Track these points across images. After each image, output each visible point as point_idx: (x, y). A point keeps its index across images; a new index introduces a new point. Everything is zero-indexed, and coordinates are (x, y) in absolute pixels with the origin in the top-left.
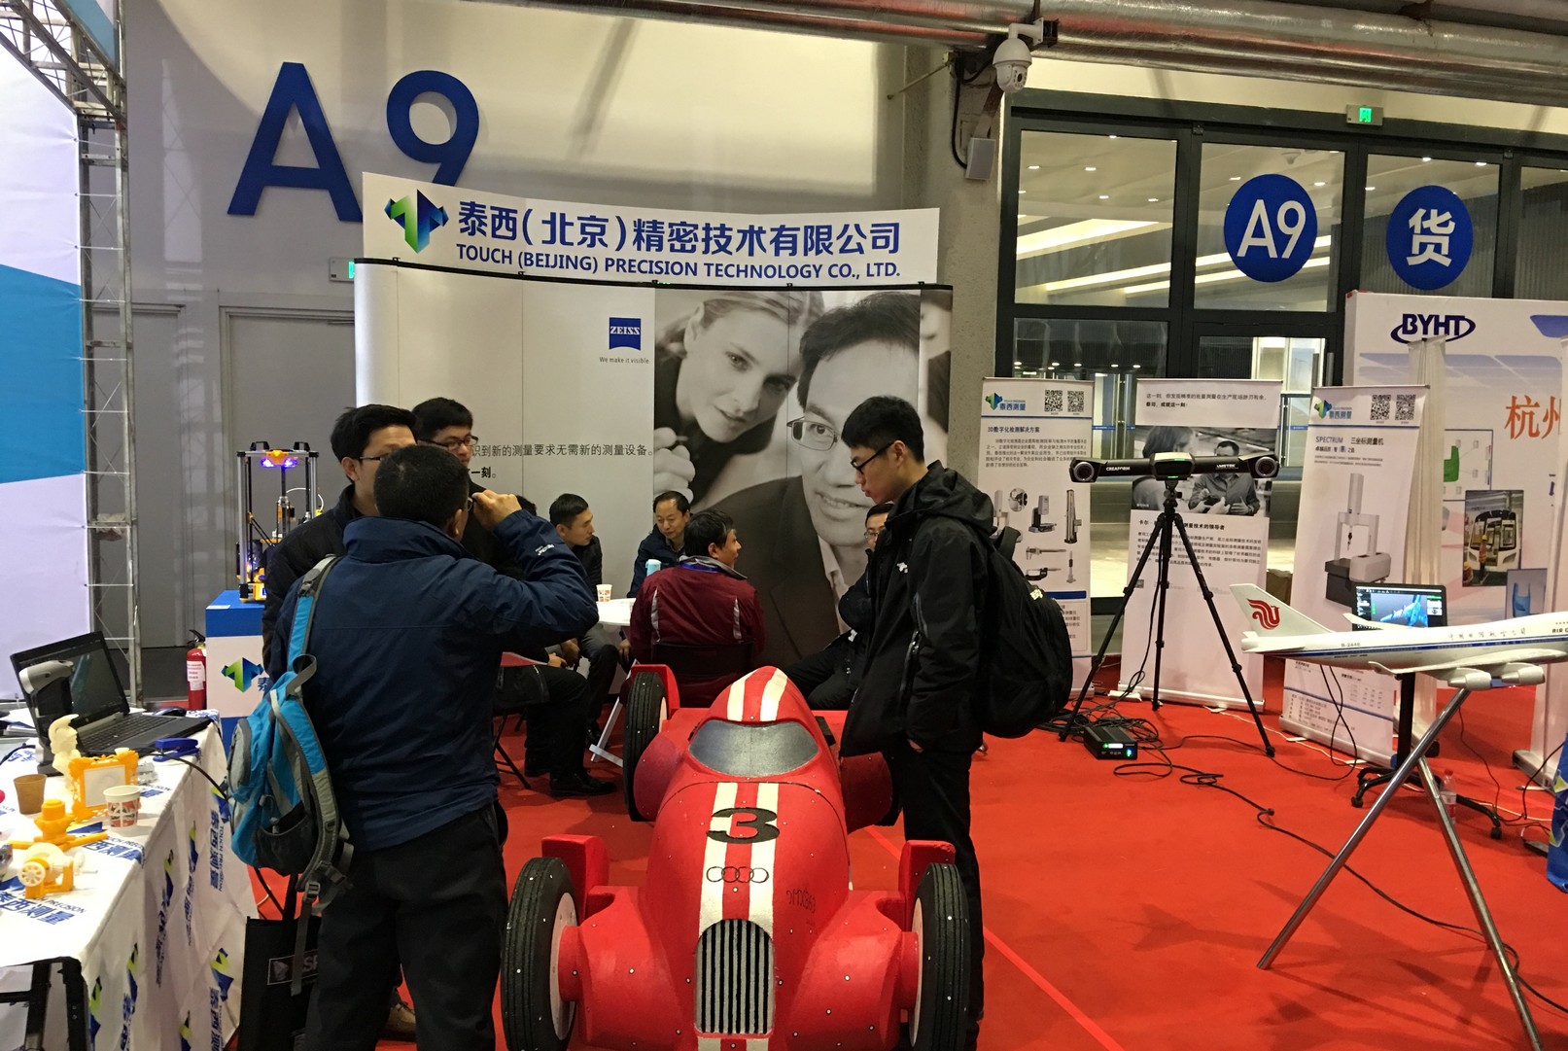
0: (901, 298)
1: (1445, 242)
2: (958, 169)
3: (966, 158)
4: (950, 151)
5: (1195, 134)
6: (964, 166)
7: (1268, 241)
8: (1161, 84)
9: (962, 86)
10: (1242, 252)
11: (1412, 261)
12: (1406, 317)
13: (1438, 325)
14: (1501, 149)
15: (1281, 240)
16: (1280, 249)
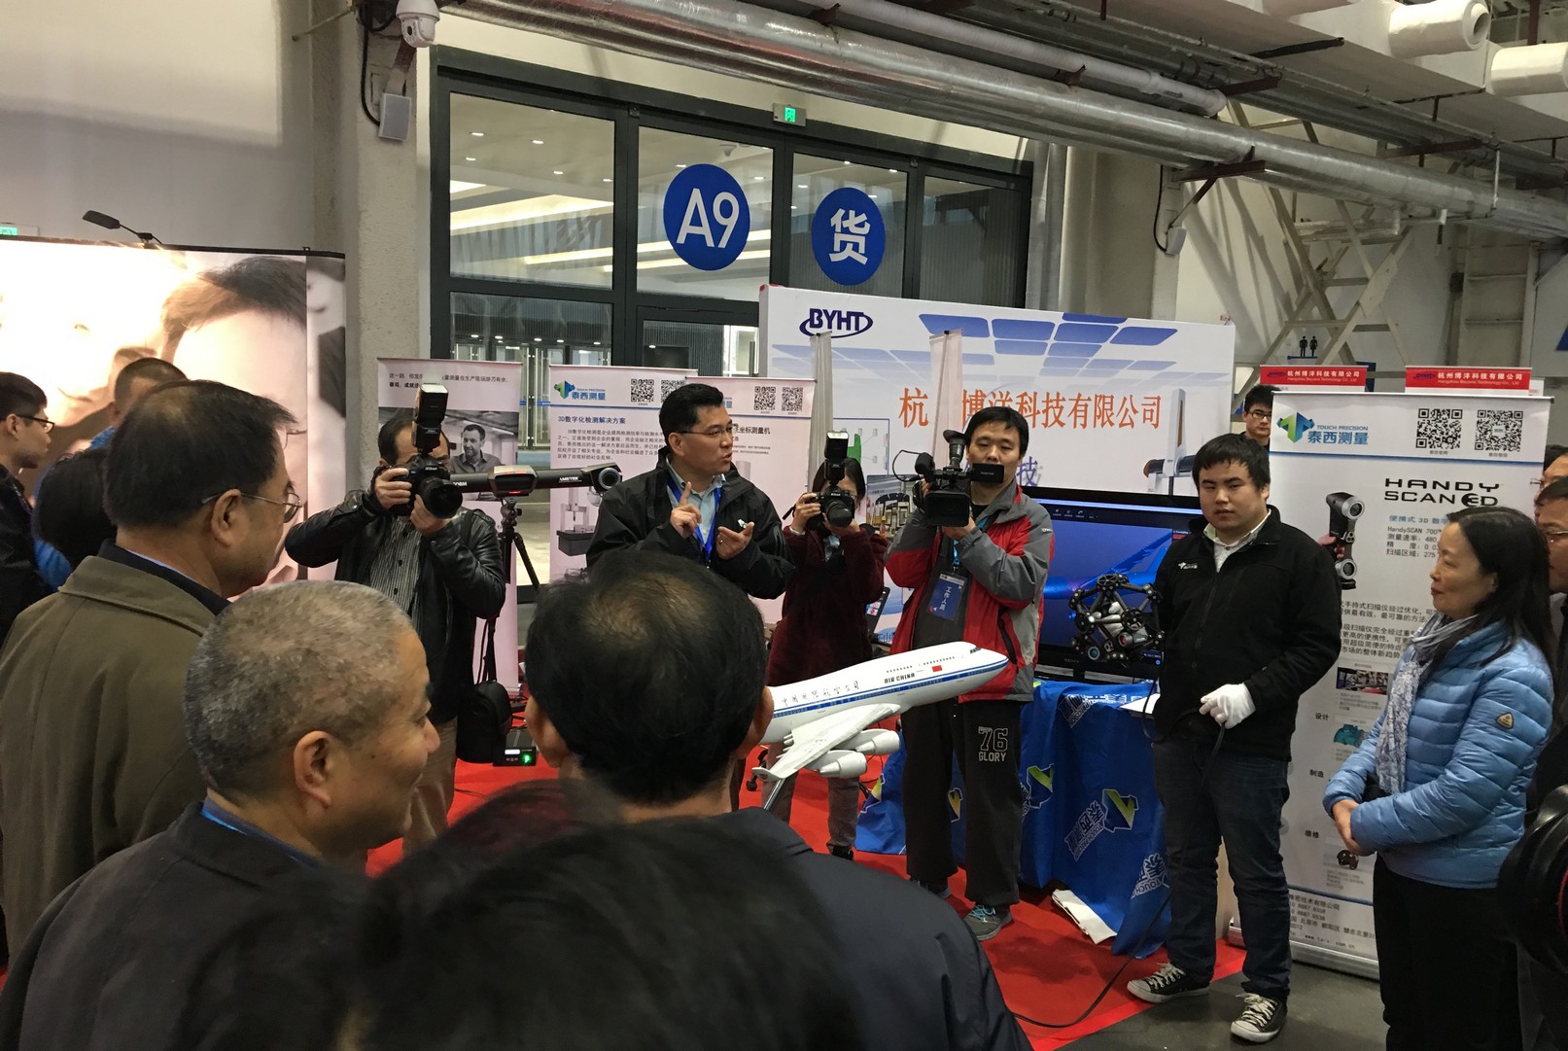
0: (283, 264)
1: (862, 241)
2: (371, 126)
3: (379, 115)
4: (360, 105)
5: (632, 116)
6: (377, 123)
7: (705, 230)
8: (596, 60)
9: (370, 35)
10: (681, 239)
11: (834, 258)
12: (812, 311)
13: (840, 320)
14: (908, 158)
15: (718, 230)
16: (717, 239)
